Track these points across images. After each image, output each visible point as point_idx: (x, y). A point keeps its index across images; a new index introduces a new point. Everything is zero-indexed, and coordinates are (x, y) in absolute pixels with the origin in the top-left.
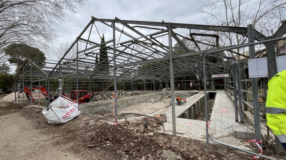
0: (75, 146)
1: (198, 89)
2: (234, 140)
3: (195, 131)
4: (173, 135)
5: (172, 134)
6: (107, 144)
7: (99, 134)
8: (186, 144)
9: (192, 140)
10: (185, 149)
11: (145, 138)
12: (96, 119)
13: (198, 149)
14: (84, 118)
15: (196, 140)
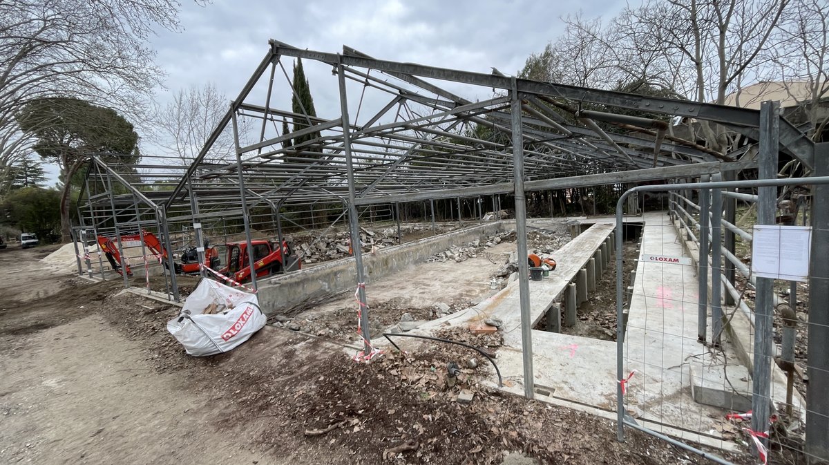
0: (271, 434)
1: (588, 213)
2: (692, 411)
3: (584, 380)
4: (525, 398)
5: (522, 393)
6: (353, 426)
7: (328, 392)
8: (563, 429)
9: (578, 413)
10: (559, 446)
11: (451, 409)
12: (311, 340)
13: (595, 446)
14: (279, 334)
15: (589, 415)
